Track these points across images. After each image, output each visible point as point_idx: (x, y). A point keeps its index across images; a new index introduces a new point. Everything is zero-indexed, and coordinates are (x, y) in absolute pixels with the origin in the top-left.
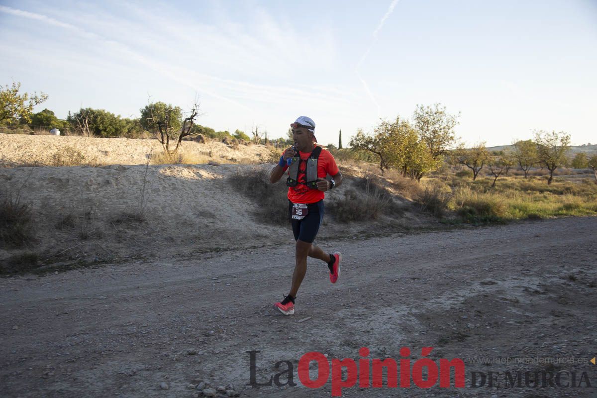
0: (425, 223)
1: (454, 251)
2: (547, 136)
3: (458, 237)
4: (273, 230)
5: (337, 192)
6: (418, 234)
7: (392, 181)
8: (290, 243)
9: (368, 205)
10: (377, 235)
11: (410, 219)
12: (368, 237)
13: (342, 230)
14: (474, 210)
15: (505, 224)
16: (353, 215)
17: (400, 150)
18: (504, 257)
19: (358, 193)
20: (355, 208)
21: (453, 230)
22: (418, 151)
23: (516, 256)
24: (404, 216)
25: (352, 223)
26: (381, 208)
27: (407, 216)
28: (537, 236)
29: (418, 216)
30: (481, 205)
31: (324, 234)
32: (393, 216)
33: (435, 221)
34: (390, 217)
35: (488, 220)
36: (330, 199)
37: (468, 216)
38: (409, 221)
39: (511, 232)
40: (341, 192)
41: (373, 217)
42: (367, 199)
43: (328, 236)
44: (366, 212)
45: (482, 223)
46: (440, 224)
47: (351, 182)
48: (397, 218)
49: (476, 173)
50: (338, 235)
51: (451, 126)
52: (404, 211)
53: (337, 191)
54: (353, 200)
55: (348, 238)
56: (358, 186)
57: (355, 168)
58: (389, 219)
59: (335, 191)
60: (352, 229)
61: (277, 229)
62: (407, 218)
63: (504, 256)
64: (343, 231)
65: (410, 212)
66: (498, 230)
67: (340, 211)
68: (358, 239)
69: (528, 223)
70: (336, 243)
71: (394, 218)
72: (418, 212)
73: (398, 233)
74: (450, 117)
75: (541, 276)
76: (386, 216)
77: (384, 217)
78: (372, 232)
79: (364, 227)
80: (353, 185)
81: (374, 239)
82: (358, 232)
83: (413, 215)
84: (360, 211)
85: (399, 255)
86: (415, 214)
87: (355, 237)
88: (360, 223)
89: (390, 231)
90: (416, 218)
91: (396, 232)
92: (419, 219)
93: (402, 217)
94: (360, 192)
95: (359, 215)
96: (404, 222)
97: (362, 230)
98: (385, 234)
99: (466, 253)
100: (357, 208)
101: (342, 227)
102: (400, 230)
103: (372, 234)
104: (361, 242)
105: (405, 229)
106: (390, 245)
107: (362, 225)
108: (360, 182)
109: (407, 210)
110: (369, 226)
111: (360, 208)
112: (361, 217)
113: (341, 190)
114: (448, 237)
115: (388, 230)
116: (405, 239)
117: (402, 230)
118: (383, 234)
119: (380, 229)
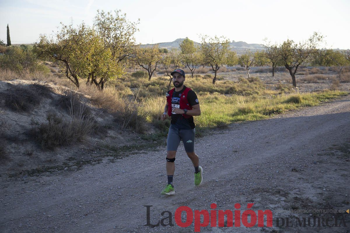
0: (129, 141)
5: (36, 114)
6: (127, 156)
9: (73, 129)
11: (114, 138)
13: (49, 159)
16: (58, 141)
17: (87, 59)
19: (59, 114)
20: (60, 133)
21: (158, 148)
22: (104, 59)
23: (231, 180)
25: (58, 149)
26: (86, 131)
27: (111, 135)
28: (236, 151)
29: (121, 133)
31: (30, 166)
32: (98, 136)
33: (138, 137)
36: (32, 124)
38: (113, 140)
39: (210, 146)
41: (79, 141)
42: (71, 121)
43: (35, 168)
44: (72, 136)
46: (142, 140)
47: (49, 101)
48: (101, 138)
49: (150, 74)
50: (46, 166)
51: (132, 32)
52: (107, 130)
53: (35, 112)
54: (57, 124)
55: (60, 168)
56: (57, 105)
57: (51, 85)
59: (34, 113)
60: (58, 156)
62: (111, 137)
65: (113, 129)
67: (45, 138)
68: (70, 170)
69: (219, 133)
70: (48, 178)
71: (99, 138)
72: (120, 129)
73: (108, 156)
74: (130, 24)
75: (267, 208)
76: (91, 137)
77: (89, 138)
78: (81, 158)
79: (71, 153)
80: (51, 104)
81: (86, 167)
82: (67, 160)
83: (116, 134)
84: (66, 136)
85: (122, 190)
86: (118, 132)
87: (66, 167)
88: (66, 148)
89: (98, 155)
90: (119, 136)
91: (105, 156)
92: (123, 136)
93: (107, 136)
94: (61, 112)
95: (65, 140)
96: (109, 142)
97: (70, 157)
98: (95, 159)
99: (186, 180)
100: (62, 132)
101: (48, 154)
102: (108, 152)
103: (83, 161)
104: (75, 174)
105: (113, 151)
106: (106, 174)
107: (69, 150)
108: (59, 101)
109: (110, 128)
110: (76, 151)
111: (66, 133)
112: (67, 142)
113: (40, 111)
114: (158, 158)
115: (96, 154)
116: (118, 164)
117: (111, 153)
118: (93, 160)
119: (89, 153)
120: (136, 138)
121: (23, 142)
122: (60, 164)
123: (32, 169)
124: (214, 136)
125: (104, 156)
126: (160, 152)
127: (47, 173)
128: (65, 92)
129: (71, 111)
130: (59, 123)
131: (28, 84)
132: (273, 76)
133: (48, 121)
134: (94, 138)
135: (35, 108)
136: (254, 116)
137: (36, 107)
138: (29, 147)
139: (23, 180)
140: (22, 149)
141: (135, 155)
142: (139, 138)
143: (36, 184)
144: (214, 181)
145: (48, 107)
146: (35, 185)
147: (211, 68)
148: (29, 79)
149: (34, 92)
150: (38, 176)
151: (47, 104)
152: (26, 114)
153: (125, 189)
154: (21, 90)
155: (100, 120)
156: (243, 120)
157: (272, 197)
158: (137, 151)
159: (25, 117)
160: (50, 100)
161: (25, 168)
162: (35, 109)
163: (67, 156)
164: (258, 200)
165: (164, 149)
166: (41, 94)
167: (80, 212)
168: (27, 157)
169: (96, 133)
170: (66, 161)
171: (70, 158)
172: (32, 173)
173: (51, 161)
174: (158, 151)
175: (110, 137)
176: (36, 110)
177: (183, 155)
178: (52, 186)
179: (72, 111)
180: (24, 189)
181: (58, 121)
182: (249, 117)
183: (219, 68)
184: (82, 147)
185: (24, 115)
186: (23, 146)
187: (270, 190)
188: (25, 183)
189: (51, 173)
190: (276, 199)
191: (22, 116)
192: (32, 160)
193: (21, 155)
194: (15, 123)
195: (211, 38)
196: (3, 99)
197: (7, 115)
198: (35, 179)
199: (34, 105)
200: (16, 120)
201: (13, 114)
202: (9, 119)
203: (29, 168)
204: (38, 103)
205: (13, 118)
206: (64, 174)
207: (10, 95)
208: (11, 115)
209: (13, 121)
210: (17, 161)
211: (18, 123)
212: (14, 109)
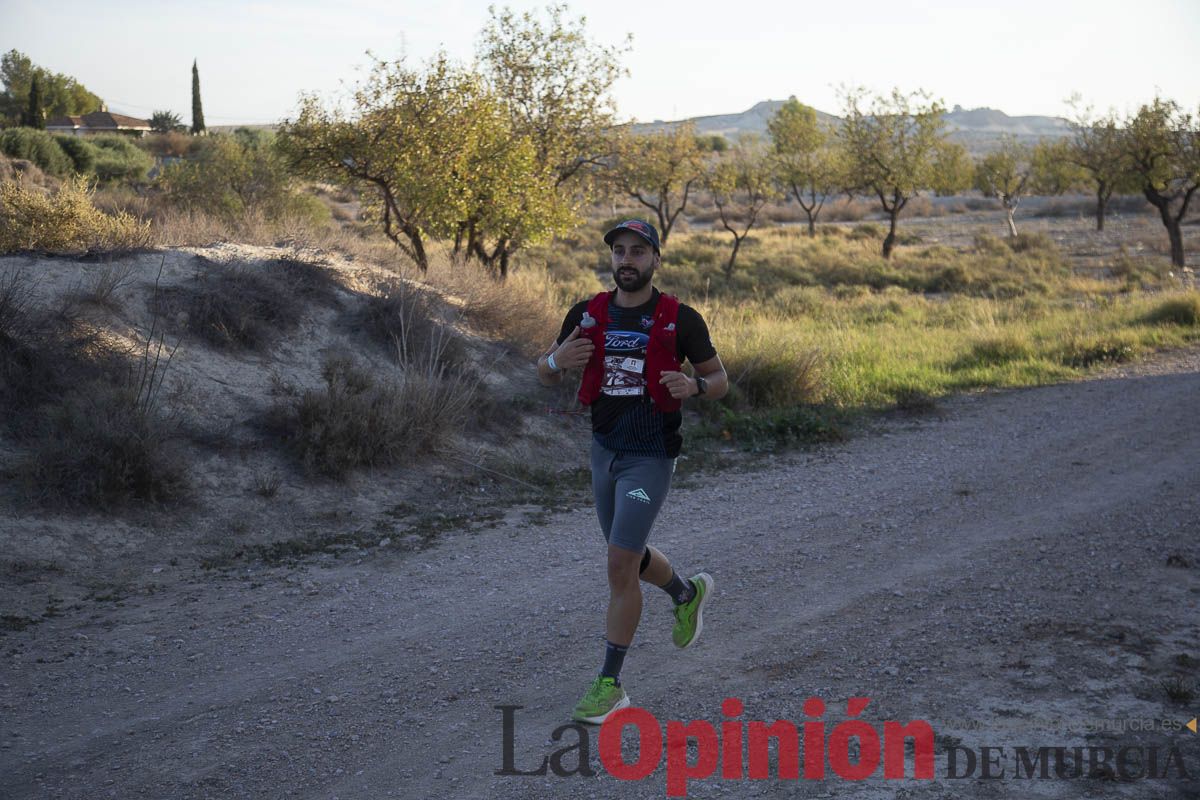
2: (878, 104)
3: (722, 508)
4: (76, 536)
5: (286, 359)
6: (588, 503)
7: (463, 303)
8: (151, 588)
9: (409, 409)
10: (458, 522)
11: (542, 442)
12: (430, 531)
13: (328, 510)
14: (735, 391)
16: (359, 449)
17: (455, 173)
19: (362, 359)
20: (365, 423)
21: (693, 478)
22: (510, 174)
23: (949, 593)
24: (525, 431)
25: (359, 479)
27: (532, 431)
28: (966, 493)
29: (566, 427)
30: (751, 370)
32: (489, 435)
35: (789, 431)
36: (274, 393)
37: (722, 415)
38: (540, 449)
39: (871, 472)
40: (299, 357)
41: (428, 449)
42: (402, 386)
43: (283, 540)
45: (772, 442)
47: (330, 314)
48: (501, 442)
49: (666, 223)
50: (320, 531)
51: (604, 82)
52: (521, 415)
53: (285, 352)
54: (357, 393)
55: (367, 542)
56: (355, 330)
57: (336, 262)
58: (480, 448)
59: (279, 356)
60: (360, 499)
61: (87, 530)
62: (533, 437)
65: (540, 412)
66: (830, 468)
67: (316, 438)
68: (397, 548)
69: (906, 429)
70: (327, 574)
71: (492, 443)
72: (564, 412)
73: (522, 502)
75: (1076, 691)
76: (468, 438)
77: (460, 442)
78: (433, 509)
79: (401, 490)
80: (336, 325)
81: (450, 540)
82: (388, 513)
83: (550, 427)
84: (384, 433)
85: (572, 619)
86: (558, 421)
87: (384, 537)
88: (385, 475)
89: (491, 499)
90: (561, 435)
91: (513, 502)
92: (572, 437)
93: (518, 436)
94: (367, 352)
95: (381, 446)
96: (528, 455)
97: (397, 503)
98: (481, 511)
99: (788, 590)
100: (372, 421)
101: (326, 495)
102: (523, 491)
103: (439, 519)
104: (413, 562)
105: (540, 485)
106: (517, 565)
107: (395, 481)
108: (360, 314)
109: (529, 408)
110: (417, 484)
111: (384, 423)
112: (387, 452)
113: (299, 348)
114: (691, 513)
115: (483, 494)
116: (558, 532)
117: (533, 491)
118: (474, 514)
119: (459, 493)
121: (245, 451)
122: (368, 527)
123: (275, 541)
124: (887, 438)
125: (510, 503)
126: (699, 491)
127: (325, 556)
128: (381, 287)
129: (402, 350)
130: (362, 389)
131: (261, 260)
132: (1100, 227)
133: (325, 384)
134: (477, 441)
135: (282, 338)
136: (1029, 370)
137: (287, 336)
138: (266, 468)
139: (246, 579)
140: (243, 475)
143: (288, 591)
144: (888, 594)
145: (325, 337)
146: (285, 595)
147: (878, 201)
148: (264, 244)
149: (280, 287)
150: (296, 564)
151: (323, 327)
152: (257, 359)
153: (580, 614)
154: (239, 280)
155: (496, 379)
156: (991, 385)
157: (1097, 655)
159: (252, 367)
160: (333, 312)
161: (251, 538)
162: (282, 343)
163: (389, 501)
164: (1047, 662)
165: (713, 481)
166: (304, 291)
167: (433, 688)
168: (259, 503)
169: (482, 425)
170: (385, 518)
171: (399, 507)
172: (274, 555)
173: (335, 515)
174: (692, 487)
175: (529, 437)
176: (286, 345)
177: (777, 502)
178: (339, 599)
179: (405, 348)
180: (249, 607)
181: (357, 384)
182: (1013, 374)
183: (905, 201)
184: (438, 472)
185: (248, 362)
186: (245, 465)
187: (1089, 631)
188: (254, 587)
189: (336, 557)
190: (1110, 661)
191: (242, 364)
192: (273, 513)
193: (238, 496)
194: (219, 388)
195: (880, 98)
196: (183, 310)
197: (196, 361)
198: (283, 575)
199: (282, 328)
200: (224, 377)
201: (214, 360)
202: (201, 375)
203: (265, 537)
204: (295, 323)
205: (213, 372)
206: (378, 561)
207: (204, 297)
208: (207, 362)
209: (213, 382)
210: (225, 516)
211: (230, 388)
212: (215, 343)
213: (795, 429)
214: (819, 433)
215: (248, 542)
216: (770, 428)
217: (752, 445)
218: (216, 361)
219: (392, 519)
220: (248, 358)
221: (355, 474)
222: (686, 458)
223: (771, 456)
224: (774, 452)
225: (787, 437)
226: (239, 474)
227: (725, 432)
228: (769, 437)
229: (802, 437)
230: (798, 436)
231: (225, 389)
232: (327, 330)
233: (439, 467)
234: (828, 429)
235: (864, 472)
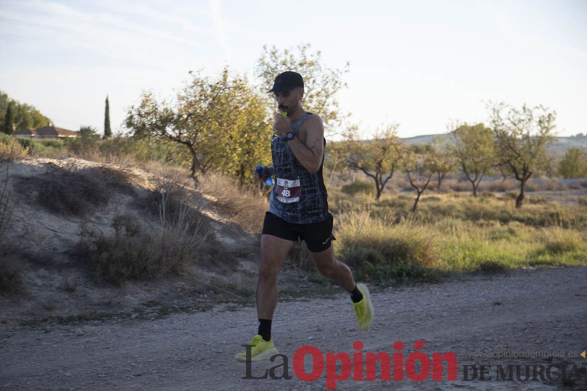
1: (338, 334)
2: (512, 113)
5: (97, 221)
7: (214, 199)
9: (163, 246)
10: (184, 309)
11: (251, 275)
12: (164, 313)
13: (106, 301)
14: (378, 255)
15: (437, 282)
16: (131, 267)
17: (231, 137)
18: (437, 344)
19: (143, 223)
20: (135, 253)
21: (337, 295)
23: (459, 341)
24: (240, 268)
25: (130, 286)
26: (190, 254)
27: (244, 268)
28: (498, 304)
30: (392, 245)
31: (67, 311)
32: (216, 269)
33: (302, 277)
34: (210, 270)
35: (404, 275)
36: (82, 234)
37: (366, 267)
38: (248, 278)
39: (449, 296)
40: (105, 221)
41: (174, 272)
42: (161, 235)
43: (75, 315)
44: (159, 261)
45: (393, 281)
46: (311, 283)
47: (128, 199)
48: (224, 273)
49: (380, 187)
50: (99, 312)
51: (331, 91)
52: (239, 259)
53: (97, 217)
54: (132, 236)
55: (125, 317)
56: (142, 208)
57: (137, 171)
58: (208, 276)
59: (93, 219)
60: (129, 297)
62: (244, 272)
63: (437, 342)
64: (110, 303)
65: (252, 259)
66: (424, 293)
67: (104, 260)
68: (141, 318)
69: (481, 280)
70: (94, 328)
71: (218, 273)
73: (227, 302)
74: (329, 73)
76: (203, 270)
77: (197, 271)
78: (171, 303)
79: (155, 293)
80: (131, 205)
81: (174, 317)
82: (143, 304)
84: (147, 260)
87: (135, 314)
88: (146, 285)
89: (209, 300)
91: (222, 302)
93: (235, 271)
94: (148, 220)
95: (145, 267)
96: (240, 281)
97: (152, 300)
98: (200, 305)
100: (140, 252)
101: (108, 293)
102: (230, 297)
103: (173, 307)
104: (148, 324)
105: (241, 296)
107: (152, 289)
108: (147, 198)
109: (245, 257)
110: (165, 291)
111: (147, 254)
112: (148, 272)
113: (106, 216)
114: (327, 309)
115: (206, 298)
116: (242, 314)
117: (235, 297)
118: (195, 306)
119: (190, 296)
120: (297, 279)
121: (60, 267)
122: (128, 310)
123: (70, 315)
124: (467, 283)
125: (220, 303)
127: (97, 322)
129: (162, 213)
131: (89, 167)
133: (114, 230)
134: (208, 272)
135: (97, 210)
137: (100, 209)
138: (72, 277)
139: (44, 329)
140: (58, 280)
141: (284, 303)
142: (305, 279)
143: (66, 334)
145: (123, 210)
146: (64, 335)
149: (98, 181)
150: (77, 324)
151: (123, 205)
152: (78, 220)
155: (228, 241)
158: (291, 298)
159: (75, 225)
160: (130, 197)
161: (55, 313)
162: (96, 213)
163: (146, 299)
166: (112, 185)
168: (65, 295)
169: (213, 262)
171: (150, 302)
174: (334, 298)
175: (242, 271)
176: (98, 214)
178: (94, 338)
179: (164, 212)
180: (39, 340)
181: (133, 232)
182: (564, 259)
183: (530, 173)
184: (180, 286)
185: (73, 222)
186: (60, 275)
188: (46, 332)
189: (102, 322)
191: (69, 222)
192: (73, 301)
193: (52, 291)
194: (52, 234)
195: (514, 110)
196: (36, 190)
197: (40, 219)
198: (68, 328)
199: (97, 205)
200: (56, 228)
201: (51, 219)
202: (42, 226)
203: (64, 313)
204: (105, 201)
205: (49, 225)
206: (125, 323)
207: (49, 183)
208: (47, 220)
209: (48, 230)
210: (42, 301)
211: (58, 234)
212: (53, 210)
213: (408, 274)
214: (424, 277)
215: (52, 315)
216: (394, 272)
217: (381, 282)
218: (53, 220)
219: (145, 307)
220: (72, 219)
221: (127, 282)
222: (337, 287)
223: (391, 288)
224: (393, 286)
225: (403, 278)
226: (55, 280)
227: (367, 276)
228: (392, 278)
229: (412, 278)
230: (410, 277)
231: (55, 234)
232: (125, 207)
233: (179, 283)
234: (429, 275)
235: (444, 296)
